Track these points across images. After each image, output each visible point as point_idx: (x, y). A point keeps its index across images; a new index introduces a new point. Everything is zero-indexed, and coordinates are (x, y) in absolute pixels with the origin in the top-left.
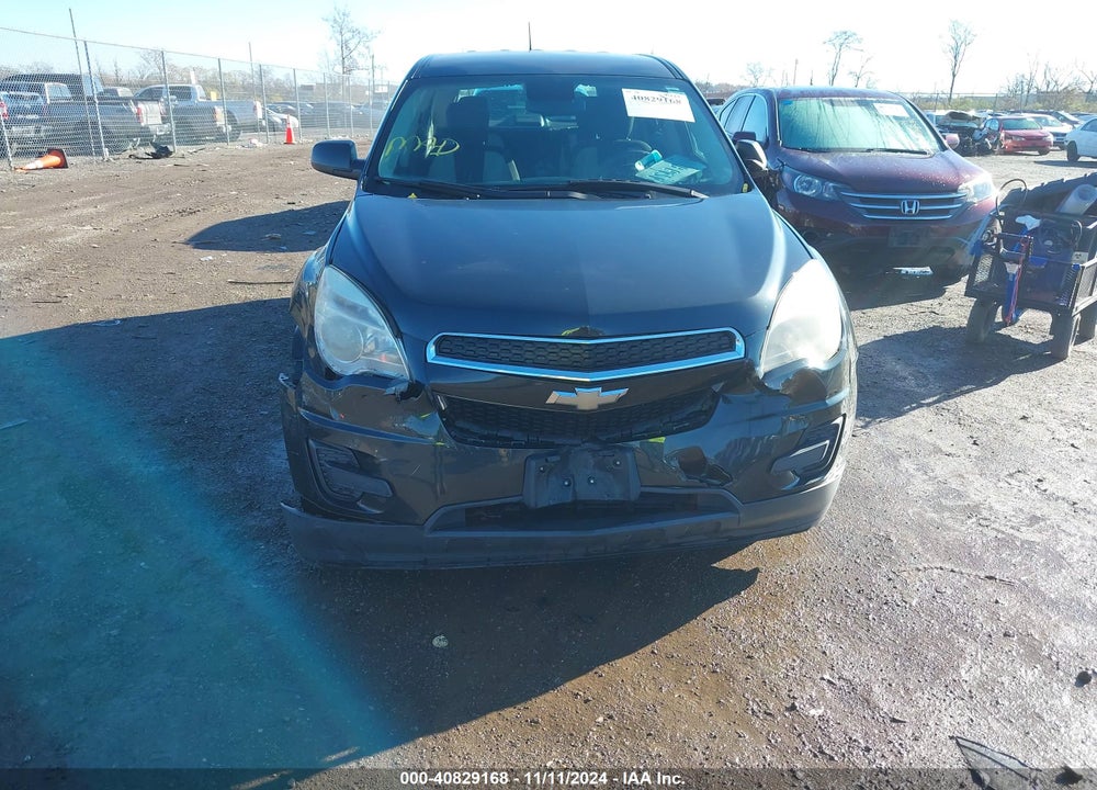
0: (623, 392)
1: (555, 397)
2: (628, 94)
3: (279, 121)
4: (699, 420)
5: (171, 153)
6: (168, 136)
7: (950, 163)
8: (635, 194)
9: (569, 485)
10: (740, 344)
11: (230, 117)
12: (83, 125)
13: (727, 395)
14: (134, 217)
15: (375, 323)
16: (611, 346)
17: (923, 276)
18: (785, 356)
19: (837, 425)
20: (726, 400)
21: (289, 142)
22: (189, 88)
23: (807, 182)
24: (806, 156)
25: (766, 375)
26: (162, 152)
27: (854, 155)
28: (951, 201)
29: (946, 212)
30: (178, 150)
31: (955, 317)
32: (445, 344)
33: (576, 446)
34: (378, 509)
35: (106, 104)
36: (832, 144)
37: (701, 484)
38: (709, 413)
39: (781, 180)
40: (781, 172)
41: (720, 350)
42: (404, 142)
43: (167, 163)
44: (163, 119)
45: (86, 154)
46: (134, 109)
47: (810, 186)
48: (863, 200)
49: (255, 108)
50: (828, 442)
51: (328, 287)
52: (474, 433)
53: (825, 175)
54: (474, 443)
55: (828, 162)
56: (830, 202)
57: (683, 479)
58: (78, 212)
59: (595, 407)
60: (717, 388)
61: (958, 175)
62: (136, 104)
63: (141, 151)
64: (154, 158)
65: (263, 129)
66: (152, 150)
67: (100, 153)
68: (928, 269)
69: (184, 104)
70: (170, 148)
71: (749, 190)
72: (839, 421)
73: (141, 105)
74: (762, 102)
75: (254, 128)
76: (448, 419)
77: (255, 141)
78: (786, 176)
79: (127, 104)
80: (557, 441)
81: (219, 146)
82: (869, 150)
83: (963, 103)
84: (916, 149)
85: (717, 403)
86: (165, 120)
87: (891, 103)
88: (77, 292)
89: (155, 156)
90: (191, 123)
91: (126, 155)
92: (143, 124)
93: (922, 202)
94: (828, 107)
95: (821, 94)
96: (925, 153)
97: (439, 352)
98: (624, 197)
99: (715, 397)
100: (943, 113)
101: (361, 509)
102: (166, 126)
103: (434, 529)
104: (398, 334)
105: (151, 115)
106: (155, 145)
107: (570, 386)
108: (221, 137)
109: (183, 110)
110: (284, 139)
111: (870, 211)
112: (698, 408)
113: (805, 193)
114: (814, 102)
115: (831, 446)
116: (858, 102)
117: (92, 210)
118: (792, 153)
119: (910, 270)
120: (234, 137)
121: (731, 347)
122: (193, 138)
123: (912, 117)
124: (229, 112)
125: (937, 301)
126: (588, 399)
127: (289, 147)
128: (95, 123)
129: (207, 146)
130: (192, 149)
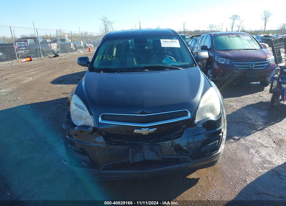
0: (155, 129)
1: (135, 131)
2: (162, 41)
3: (88, 45)
4: (179, 136)
5: (59, 56)
6: (58, 52)
7: (264, 52)
8: (163, 69)
9: (142, 155)
10: (189, 114)
11: (75, 46)
12: (36, 50)
13: (187, 128)
14: (44, 74)
15: (85, 110)
16: (152, 116)
17: (257, 84)
18: (203, 117)
19: (221, 136)
20: (186, 129)
21: (89, 51)
22: (64, 39)
23: (222, 59)
24: (221, 52)
25: (197, 122)
26: (56, 56)
27: (235, 51)
28: (264, 63)
29: (263, 66)
30: (60, 55)
31: (267, 97)
32: (104, 117)
33: (144, 144)
34: (86, 164)
35: (42, 44)
36: (229, 48)
37: (180, 155)
38: (182, 133)
39: (214, 59)
40: (214, 57)
41: (183, 116)
42: (101, 57)
43: (57, 58)
44: (57, 47)
45: (37, 57)
46: (49, 45)
47: (223, 60)
48: (238, 64)
49: (81, 43)
50: (218, 141)
51: (74, 100)
52: (114, 141)
53: (227, 57)
54: (113, 145)
55: (227, 54)
56: (228, 65)
57: (175, 153)
58: (30, 74)
59: (148, 134)
60: (184, 126)
61: (266, 56)
62: (50, 44)
63: (51, 56)
64: (54, 57)
65: (83, 48)
66: (54, 55)
67: (41, 57)
68: (259, 82)
69: (63, 43)
70: (59, 54)
71: (195, 66)
72: (221, 134)
73: (51, 44)
74: (209, 37)
75: (81, 48)
76: (106, 138)
77: (81, 51)
78: (216, 58)
79: (48, 44)
80: (138, 143)
81: (71, 53)
82: (240, 50)
83: (268, 32)
84: (254, 48)
85: (184, 131)
86: (58, 47)
87: (246, 36)
88: (21, 98)
89: (55, 57)
90: (65, 48)
91: (48, 57)
92: (52, 49)
93: (256, 64)
94: (228, 38)
95: (226, 34)
96: (256, 50)
97: (102, 119)
98: (160, 70)
99: (184, 129)
100: (262, 35)
101: (82, 164)
102: (58, 49)
103: (103, 170)
104: (91, 114)
105: (54, 47)
106: (55, 54)
107: (140, 128)
108: (72, 51)
109: (63, 45)
110: (88, 50)
111: (240, 67)
112: (179, 132)
113: (221, 63)
114: (224, 37)
115: (219, 142)
116: (237, 36)
117: (34, 73)
118: (217, 51)
119: (254, 83)
120: (76, 50)
121: (187, 115)
122: (66, 51)
123: (252, 39)
124: (74, 44)
125: (262, 92)
126: (145, 132)
127: (90, 52)
128: (39, 49)
129: (69, 53)
130: (64, 54)
